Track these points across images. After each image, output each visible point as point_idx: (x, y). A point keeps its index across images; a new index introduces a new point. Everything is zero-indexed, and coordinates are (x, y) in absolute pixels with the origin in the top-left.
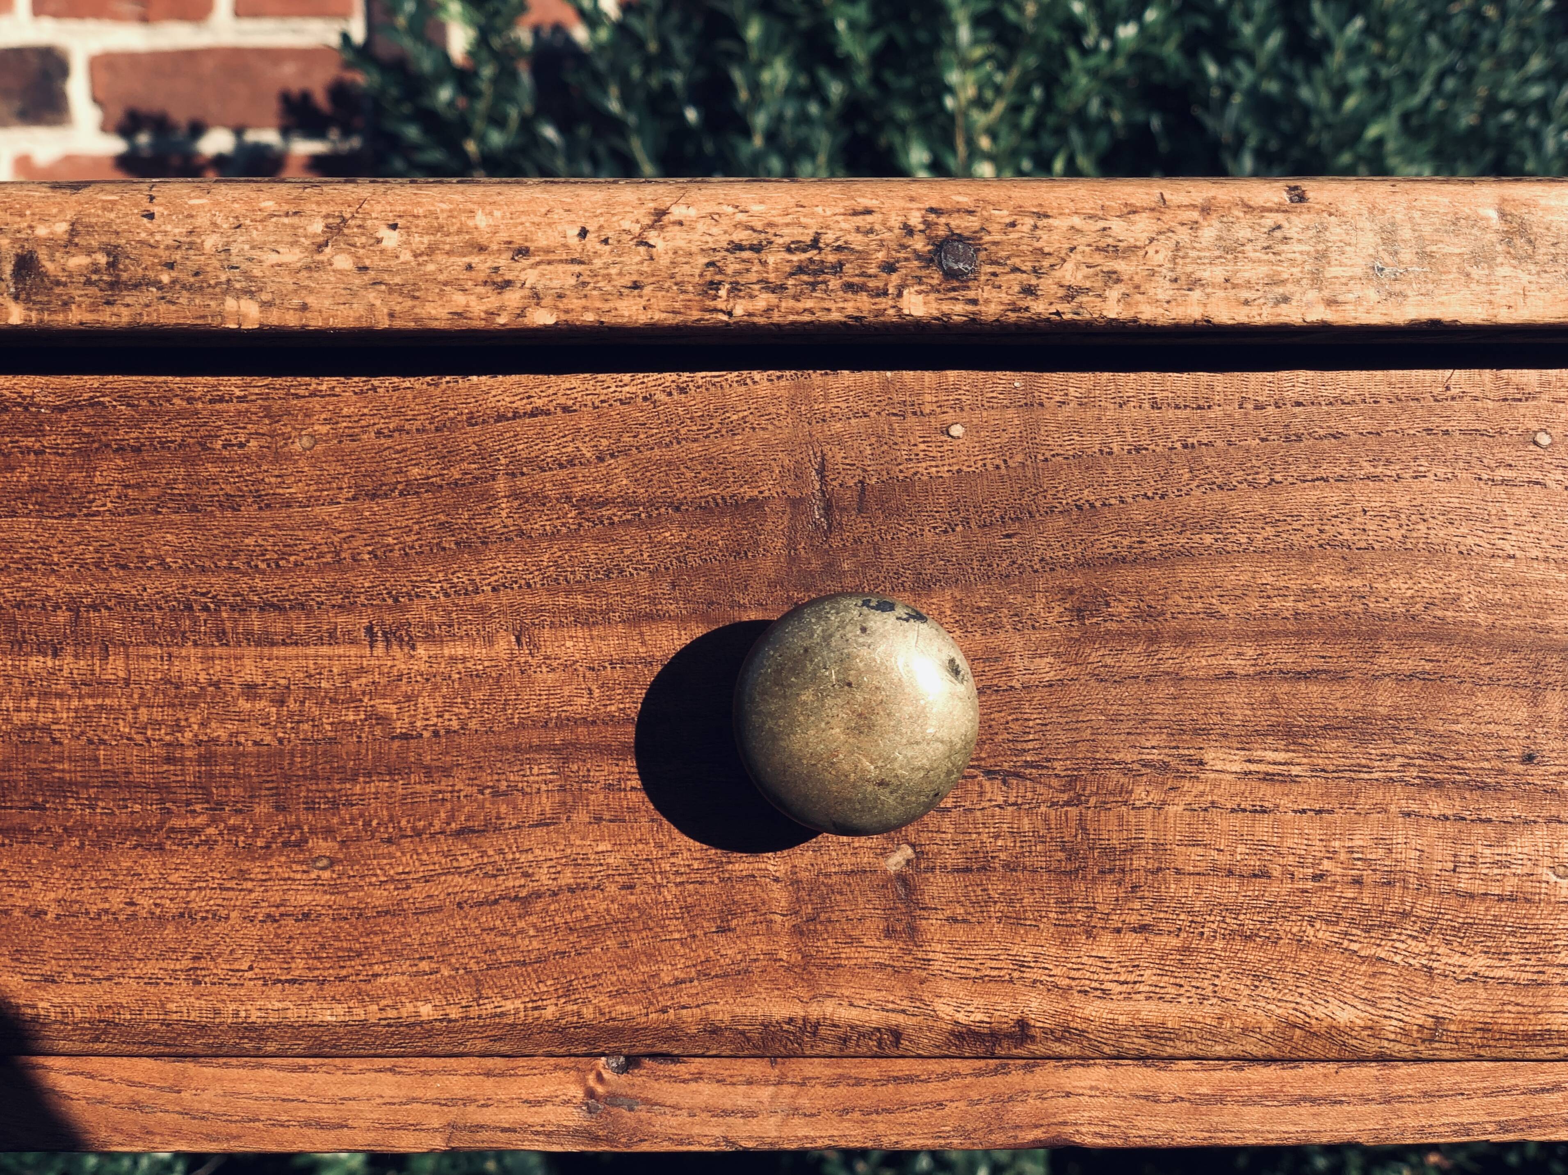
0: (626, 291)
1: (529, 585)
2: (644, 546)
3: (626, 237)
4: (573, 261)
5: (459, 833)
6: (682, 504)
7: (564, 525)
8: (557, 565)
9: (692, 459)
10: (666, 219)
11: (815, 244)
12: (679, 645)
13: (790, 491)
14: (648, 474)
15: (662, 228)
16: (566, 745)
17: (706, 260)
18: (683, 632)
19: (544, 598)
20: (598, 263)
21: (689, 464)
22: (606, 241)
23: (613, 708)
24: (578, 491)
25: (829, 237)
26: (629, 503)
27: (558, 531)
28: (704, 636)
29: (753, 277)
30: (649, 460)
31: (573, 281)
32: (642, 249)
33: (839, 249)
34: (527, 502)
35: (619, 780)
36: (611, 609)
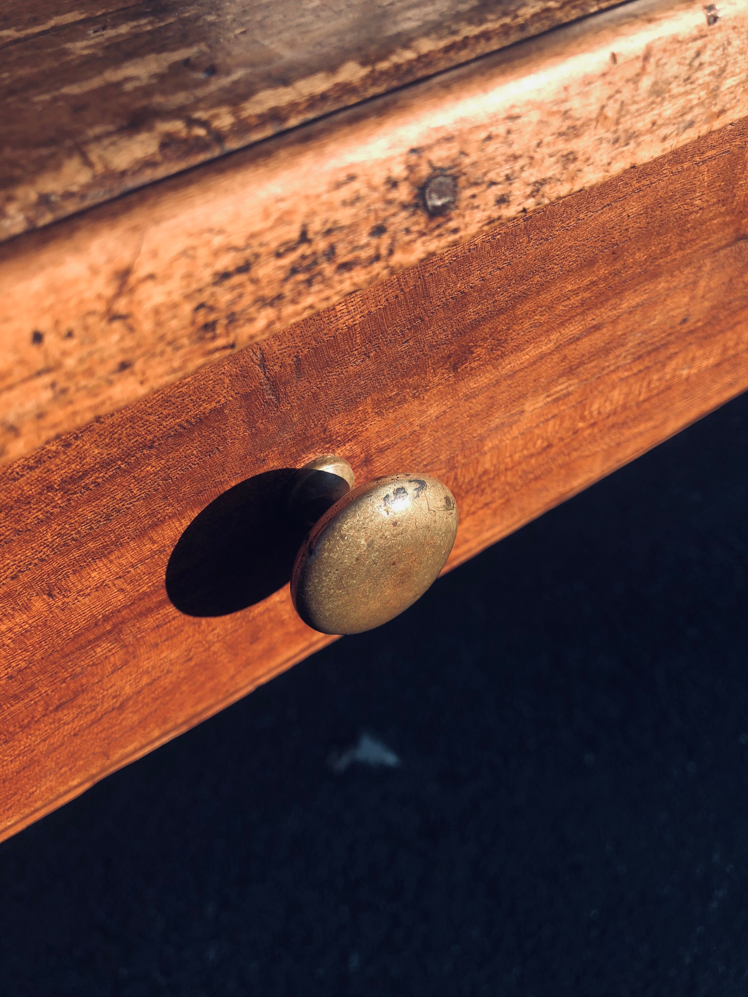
0: (114, 377)
1: (42, 560)
2: (132, 485)
3: (91, 320)
4: (39, 374)
5: (57, 709)
6: (154, 442)
7: (54, 507)
8: (60, 535)
9: (150, 407)
10: (133, 279)
11: (304, 238)
12: (182, 530)
13: (241, 391)
14: (116, 435)
15: (132, 291)
16: (115, 626)
17: (194, 304)
18: (183, 521)
19: (60, 561)
20: (70, 363)
21: (150, 411)
22: (70, 335)
23: (144, 589)
24: (56, 478)
25: (316, 226)
26: (105, 465)
27: (51, 514)
28: (199, 515)
29: (247, 300)
30: (112, 425)
31: (47, 395)
32: (117, 325)
33: (329, 232)
34: (12, 509)
35: (164, 619)
36: (118, 538)
